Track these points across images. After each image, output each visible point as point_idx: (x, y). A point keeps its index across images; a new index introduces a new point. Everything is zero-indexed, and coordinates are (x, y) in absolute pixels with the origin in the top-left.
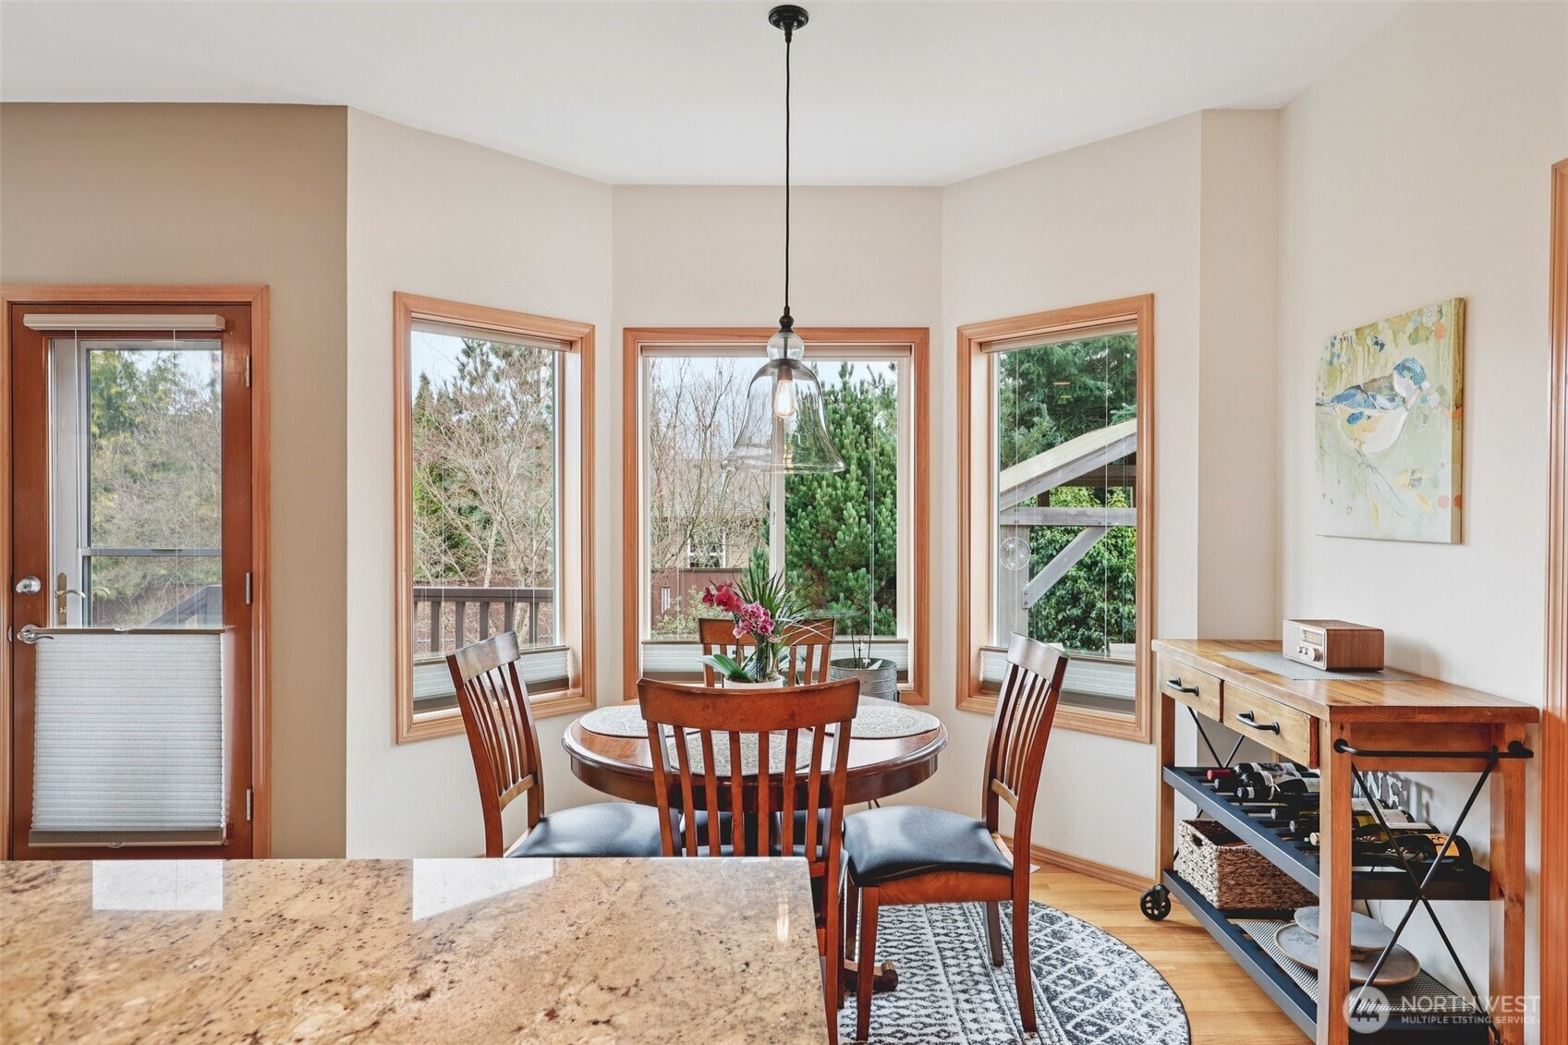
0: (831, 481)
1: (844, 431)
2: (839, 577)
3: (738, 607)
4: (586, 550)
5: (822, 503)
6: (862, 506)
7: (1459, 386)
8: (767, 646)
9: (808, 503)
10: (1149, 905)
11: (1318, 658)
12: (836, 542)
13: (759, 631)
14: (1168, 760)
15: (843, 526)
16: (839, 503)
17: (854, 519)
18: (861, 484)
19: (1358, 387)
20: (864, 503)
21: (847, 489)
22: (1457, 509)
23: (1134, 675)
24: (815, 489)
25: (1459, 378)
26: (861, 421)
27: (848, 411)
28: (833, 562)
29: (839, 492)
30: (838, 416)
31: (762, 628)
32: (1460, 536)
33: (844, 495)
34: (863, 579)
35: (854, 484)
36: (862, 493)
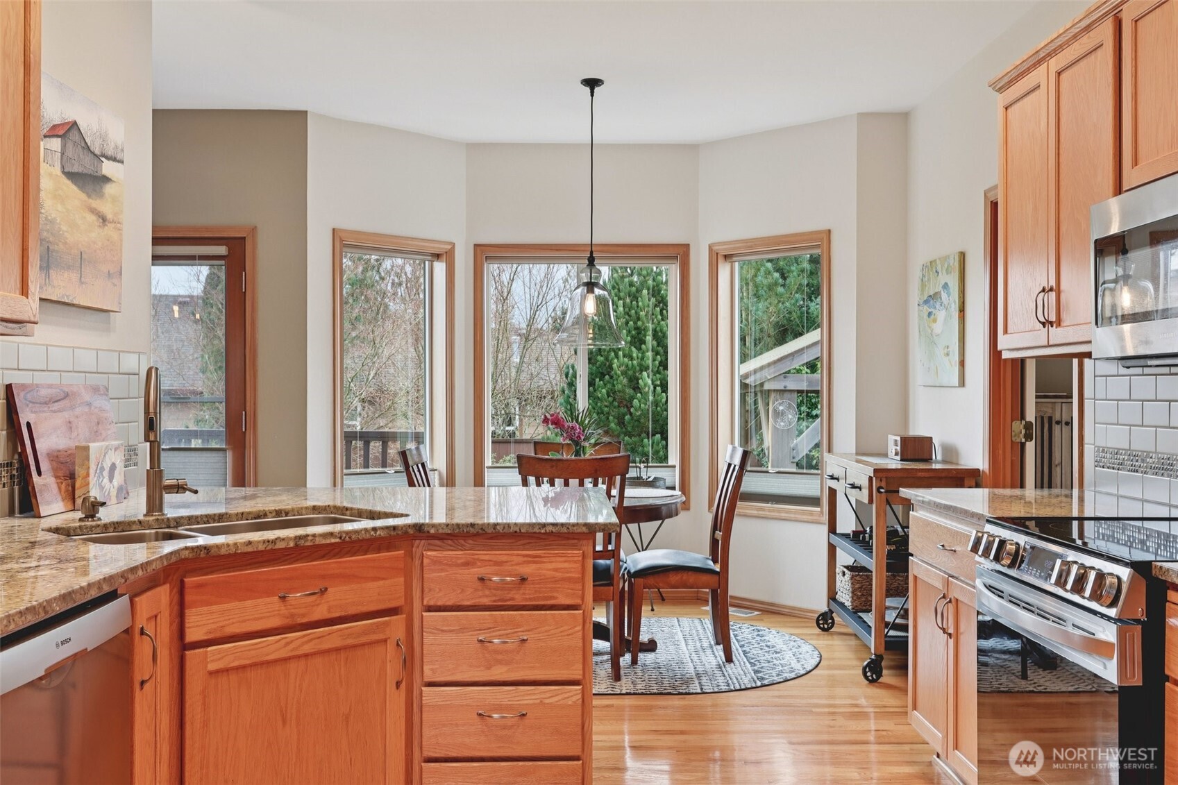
0: (627, 352)
1: (640, 304)
2: (635, 443)
3: (563, 426)
4: (449, 400)
5: (619, 372)
6: (657, 375)
7: (962, 300)
8: (580, 449)
9: (605, 373)
10: (821, 622)
11: (896, 454)
12: (632, 410)
13: (576, 439)
14: (832, 529)
15: (639, 395)
16: (635, 372)
17: (649, 389)
18: (656, 355)
19: (930, 296)
20: (658, 372)
21: (642, 359)
22: (961, 368)
23: (819, 481)
24: (612, 360)
25: (962, 296)
26: (656, 294)
27: (643, 284)
28: (629, 429)
29: (635, 362)
30: (634, 289)
31: (577, 437)
32: (962, 383)
33: (640, 365)
34: (658, 445)
35: (650, 354)
36: (657, 363)
